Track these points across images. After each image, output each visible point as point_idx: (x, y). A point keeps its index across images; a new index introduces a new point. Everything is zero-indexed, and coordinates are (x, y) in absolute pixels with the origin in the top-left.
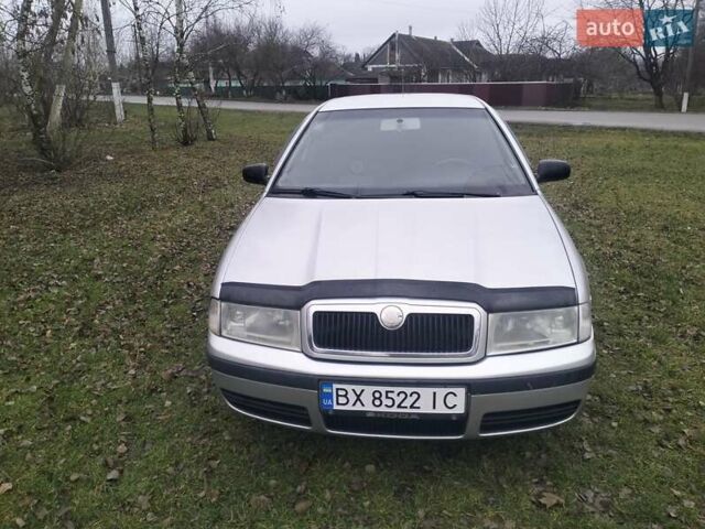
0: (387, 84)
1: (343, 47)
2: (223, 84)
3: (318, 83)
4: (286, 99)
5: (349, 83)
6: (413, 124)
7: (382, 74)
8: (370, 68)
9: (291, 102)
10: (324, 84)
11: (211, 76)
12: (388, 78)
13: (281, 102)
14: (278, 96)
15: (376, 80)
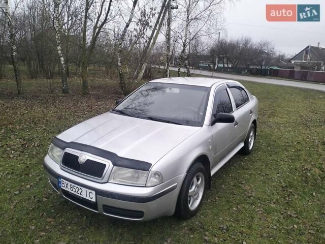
0: (299, 70)
1: (280, 51)
2: (221, 65)
3: (263, 67)
4: (246, 74)
5: (279, 68)
6: (176, 91)
7: (297, 65)
8: (293, 62)
9: (248, 76)
10: (266, 68)
11: (217, 62)
12: (300, 68)
13: (243, 75)
14: (243, 72)
15: (293, 68)
